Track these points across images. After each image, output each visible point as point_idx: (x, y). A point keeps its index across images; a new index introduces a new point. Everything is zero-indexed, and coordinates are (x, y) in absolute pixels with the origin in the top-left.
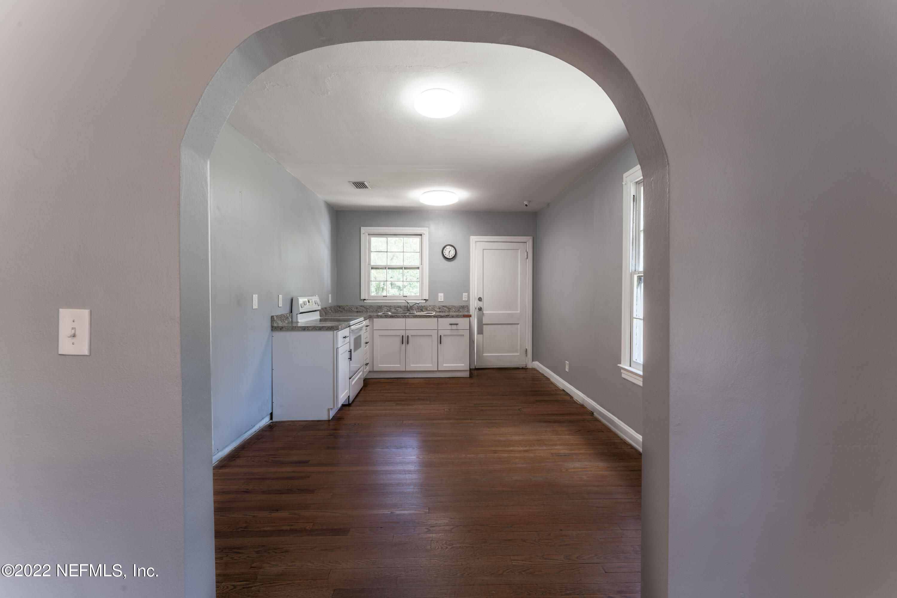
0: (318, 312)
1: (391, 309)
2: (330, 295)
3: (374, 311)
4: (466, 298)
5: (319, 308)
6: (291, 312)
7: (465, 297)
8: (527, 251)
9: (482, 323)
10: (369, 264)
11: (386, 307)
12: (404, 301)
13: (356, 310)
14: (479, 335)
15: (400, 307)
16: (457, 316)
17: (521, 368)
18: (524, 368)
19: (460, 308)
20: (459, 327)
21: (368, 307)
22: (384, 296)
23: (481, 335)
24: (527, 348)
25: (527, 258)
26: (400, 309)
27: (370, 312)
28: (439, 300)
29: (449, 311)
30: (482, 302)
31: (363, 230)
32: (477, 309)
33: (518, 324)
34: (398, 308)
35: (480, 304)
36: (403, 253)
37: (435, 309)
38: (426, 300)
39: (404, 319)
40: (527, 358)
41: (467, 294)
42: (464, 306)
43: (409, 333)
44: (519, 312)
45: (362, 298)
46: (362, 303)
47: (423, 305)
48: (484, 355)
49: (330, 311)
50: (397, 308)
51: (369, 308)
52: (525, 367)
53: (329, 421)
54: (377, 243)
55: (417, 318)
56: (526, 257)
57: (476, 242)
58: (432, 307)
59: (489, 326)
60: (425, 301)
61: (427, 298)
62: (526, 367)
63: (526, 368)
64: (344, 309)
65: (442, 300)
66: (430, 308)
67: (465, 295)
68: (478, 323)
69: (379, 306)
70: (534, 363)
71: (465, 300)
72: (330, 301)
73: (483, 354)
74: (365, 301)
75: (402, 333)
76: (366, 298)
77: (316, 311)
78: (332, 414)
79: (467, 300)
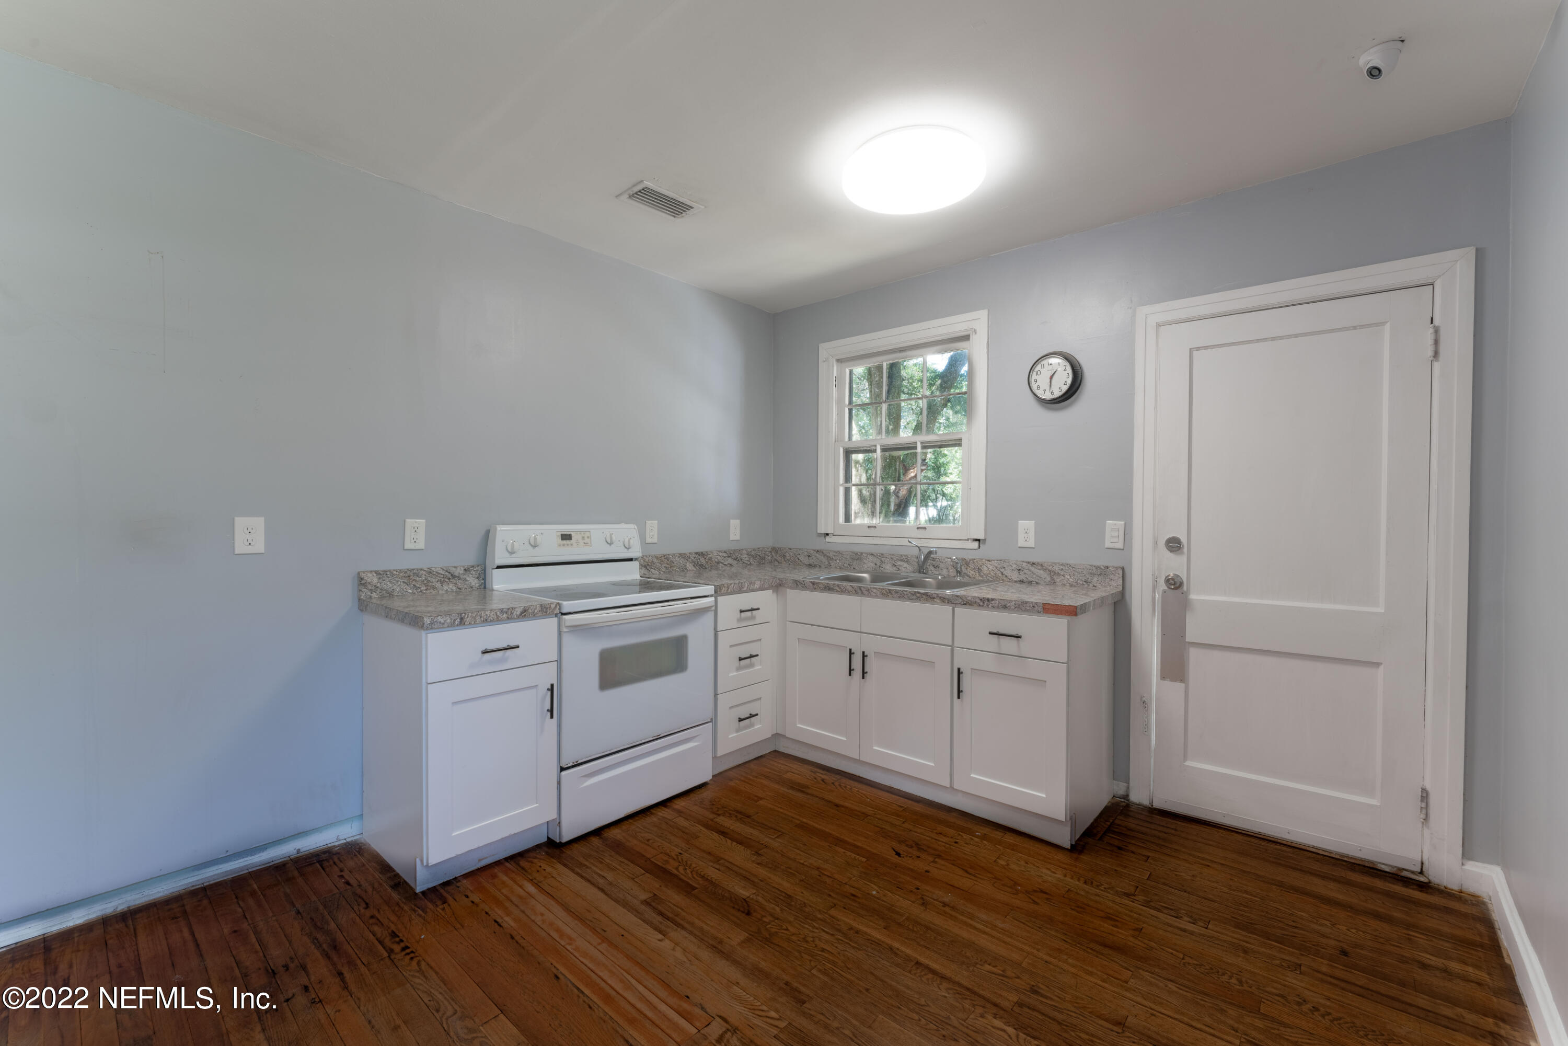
0: (636, 564)
1: (883, 562)
2: (734, 521)
3: (845, 565)
4: (1115, 540)
6: (484, 563)
7: (1112, 536)
8: (1437, 322)
9: (1183, 636)
10: (839, 440)
11: (871, 558)
12: (911, 544)
13: (807, 561)
14: (1168, 684)
15: (905, 559)
16: (1022, 607)
17: (1387, 869)
18: (1405, 874)
19: (1092, 574)
20: (1025, 647)
22: (869, 527)
23: (1180, 686)
24: (1428, 786)
25: (1436, 354)
26: (905, 565)
27: (836, 568)
28: (1021, 543)
29: (1053, 582)
30: (1184, 558)
31: (824, 351)
32: (1162, 581)
33: (1377, 665)
34: (902, 561)
35: (1174, 565)
37: (1005, 573)
38: (979, 540)
39: (859, 599)
40: (1426, 832)
41: (1123, 522)
42: (1107, 567)
43: (868, 643)
44: (1381, 610)
45: (822, 530)
46: (820, 544)
47: (968, 556)
48: (1188, 763)
50: (899, 563)
51: (835, 558)
52: (1413, 872)
55: (893, 598)
56: (1430, 353)
57: (1159, 325)
58: (995, 563)
59: (1216, 654)
60: (976, 544)
61: (981, 537)
62: (1421, 872)
63: (1422, 879)
64: (784, 556)
65: (1031, 543)
66: (991, 567)
67: (1113, 526)
68: (1163, 635)
69: (857, 554)
70: (1471, 866)
71: (1112, 546)
72: (735, 537)
73: (1185, 758)
74: (828, 539)
75: (851, 640)
76: (831, 531)
77: (631, 560)
79: (1120, 545)
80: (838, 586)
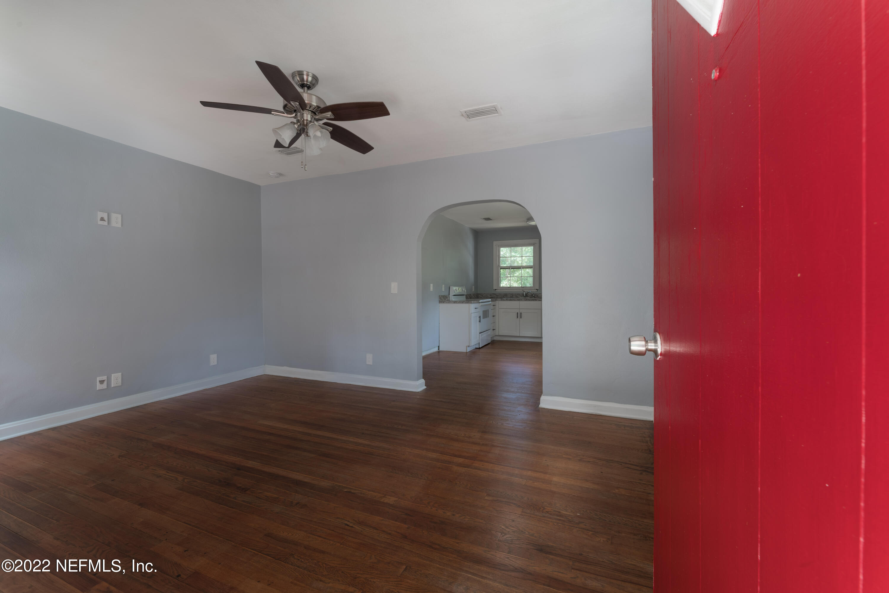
0: (465, 296)
1: (513, 295)
2: (473, 287)
3: (501, 297)
5: (466, 294)
6: (449, 294)
10: (499, 266)
11: (510, 295)
12: (521, 291)
13: (490, 297)
15: (519, 295)
21: (498, 295)
22: (509, 287)
31: (495, 243)
36: (521, 257)
39: (518, 302)
43: (521, 311)
45: (494, 288)
47: (535, 293)
49: (473, 297)
53: (467, 352)
54: (504, 252)
55: (528, 301)
60: (536, 290)
61: (538, 288)
64: (483, 296)
69: (505, 294)
72: (473, 290)
74: (496, 291)
75: (518, 311)
76: (497, 289)
77: (463, 295)
78: (469, 350)
80: (513, 299)
